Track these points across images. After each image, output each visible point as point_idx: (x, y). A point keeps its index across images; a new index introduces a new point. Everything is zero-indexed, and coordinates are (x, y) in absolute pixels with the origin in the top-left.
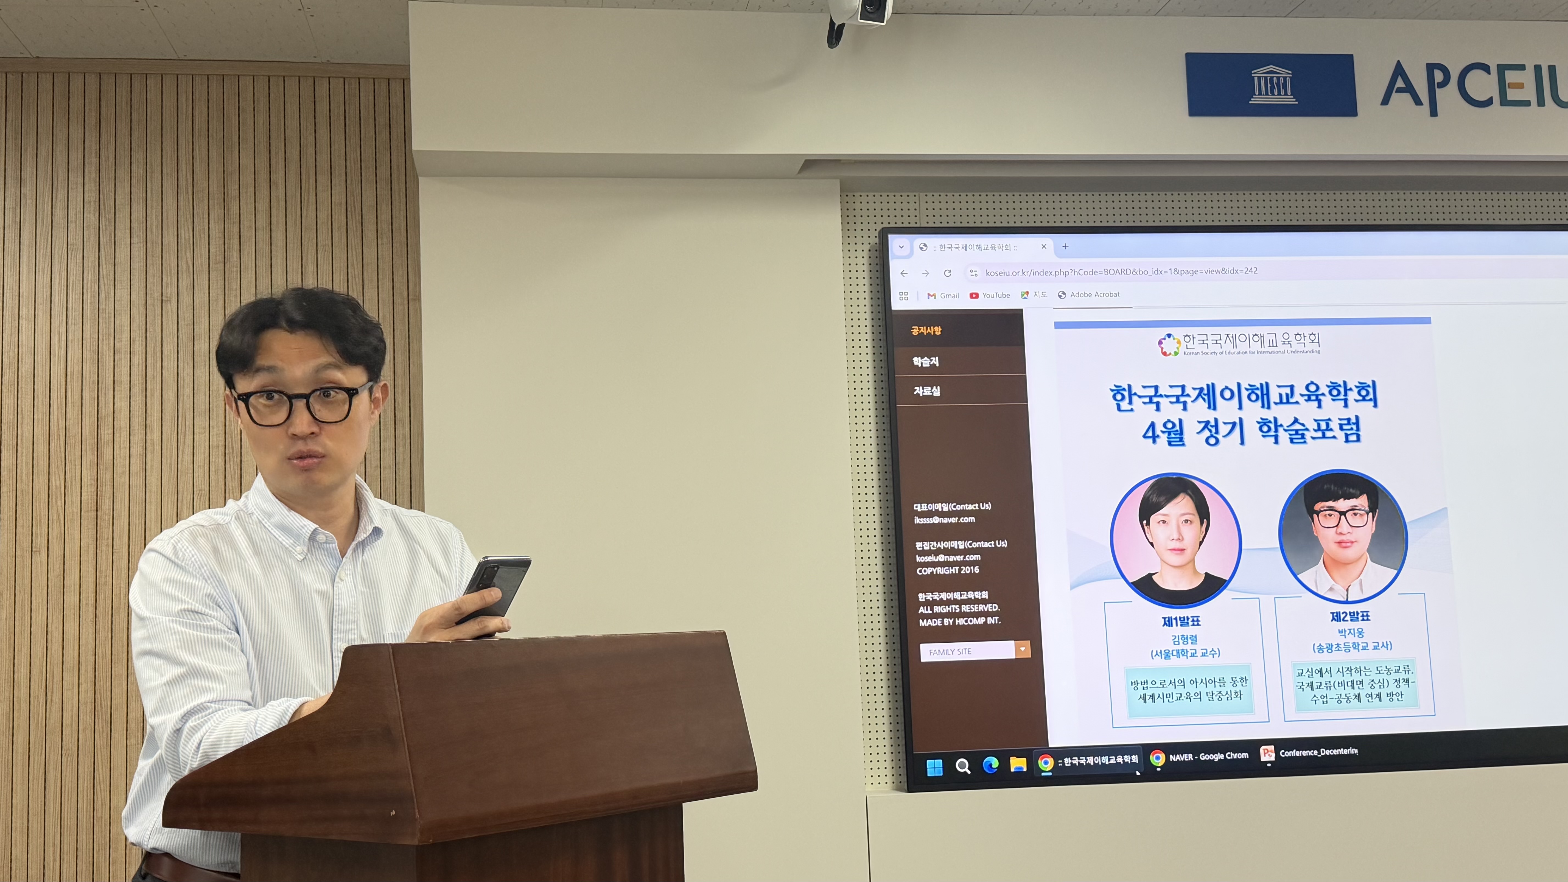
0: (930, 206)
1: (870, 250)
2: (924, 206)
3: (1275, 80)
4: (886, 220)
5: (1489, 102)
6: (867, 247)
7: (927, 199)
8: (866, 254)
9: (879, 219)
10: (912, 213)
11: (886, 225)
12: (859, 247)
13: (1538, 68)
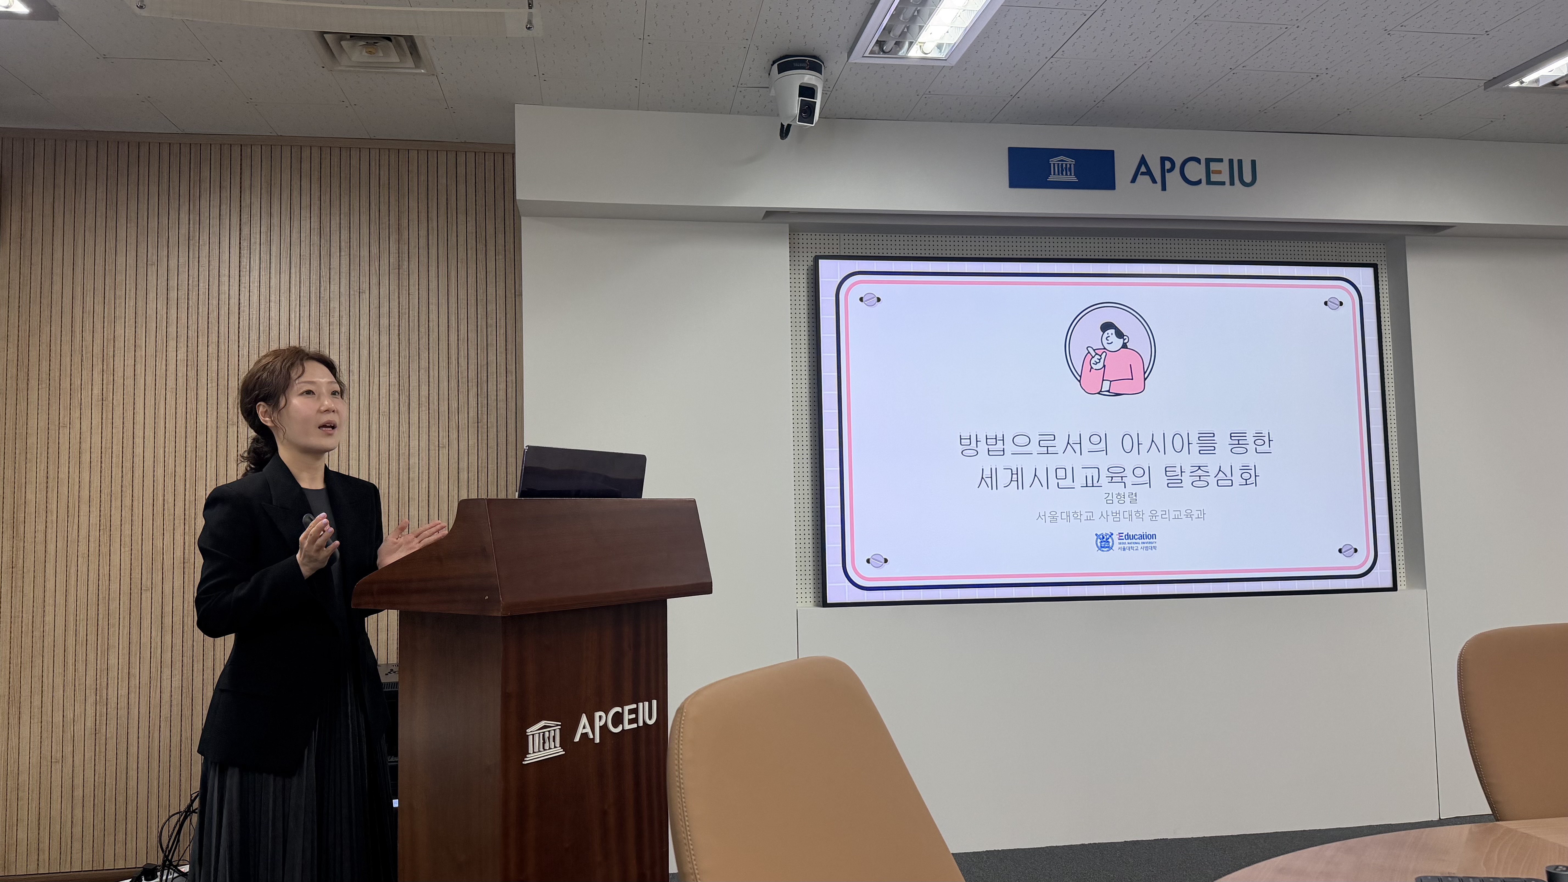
0: (847, 242)
1: (808, 270)
2: (842, 242)
3: (1064, 165)
4: (818, 250)
5: (1199, 182)
6: (806, 268)
7: (844, 238)
8: (805, 272)
9: (814, 250)
10: (835, 246)
11: (818, 254)
12: (801, 267)
13: (1231, 161)
